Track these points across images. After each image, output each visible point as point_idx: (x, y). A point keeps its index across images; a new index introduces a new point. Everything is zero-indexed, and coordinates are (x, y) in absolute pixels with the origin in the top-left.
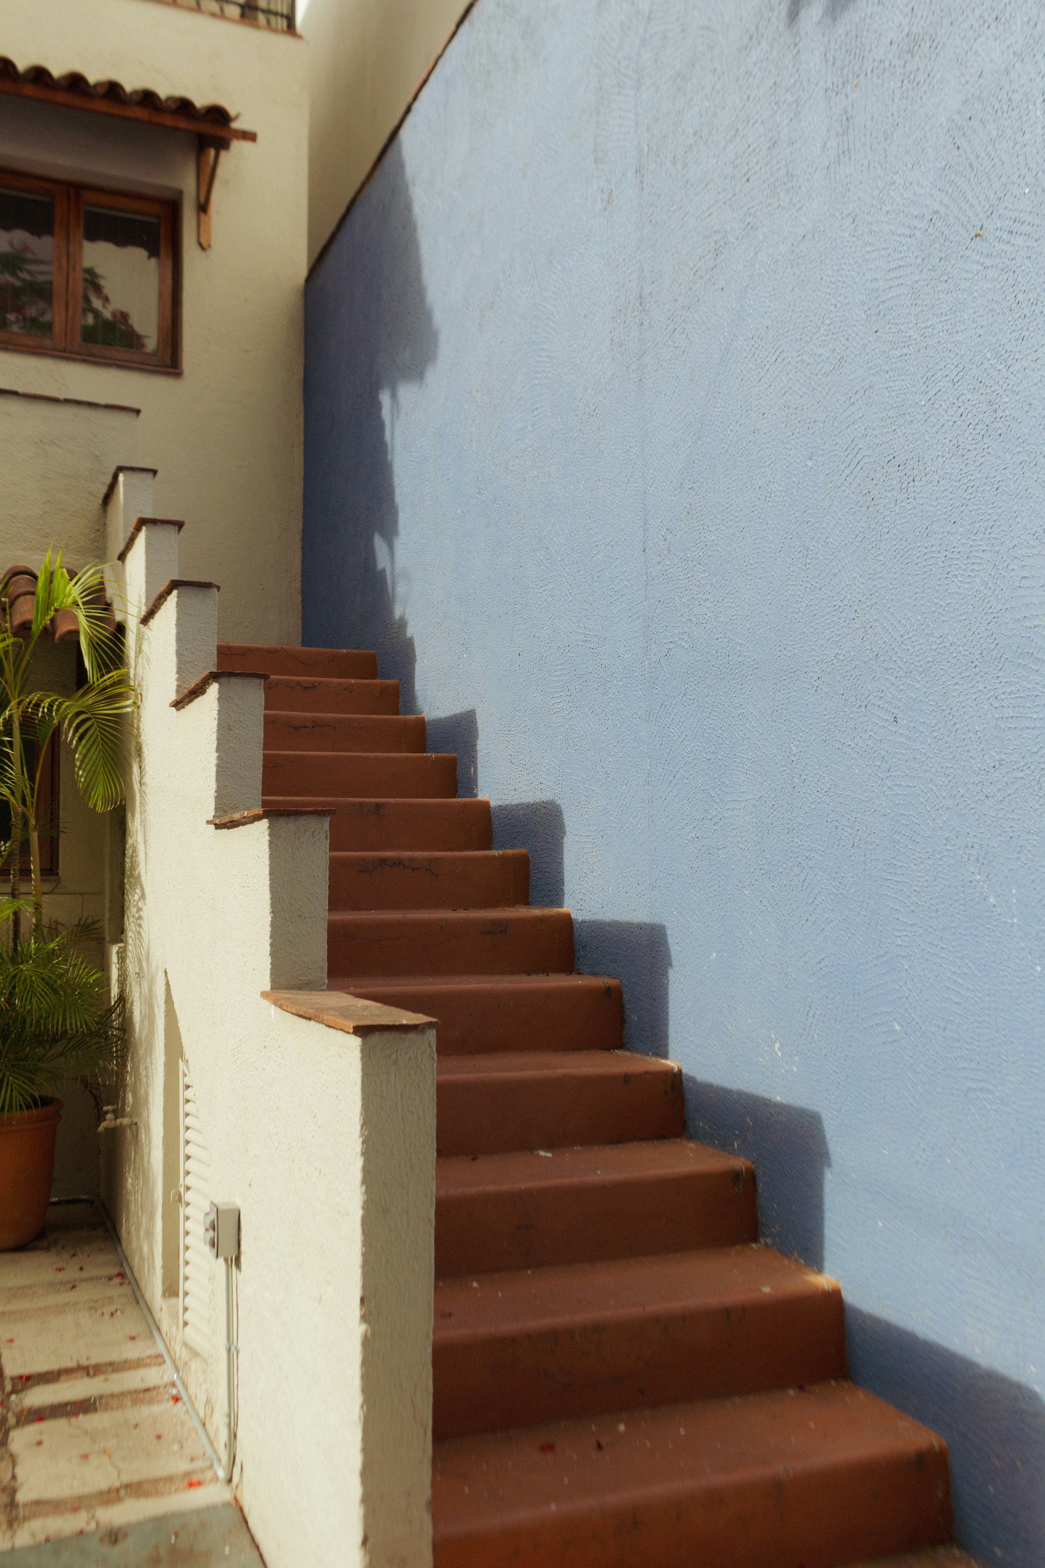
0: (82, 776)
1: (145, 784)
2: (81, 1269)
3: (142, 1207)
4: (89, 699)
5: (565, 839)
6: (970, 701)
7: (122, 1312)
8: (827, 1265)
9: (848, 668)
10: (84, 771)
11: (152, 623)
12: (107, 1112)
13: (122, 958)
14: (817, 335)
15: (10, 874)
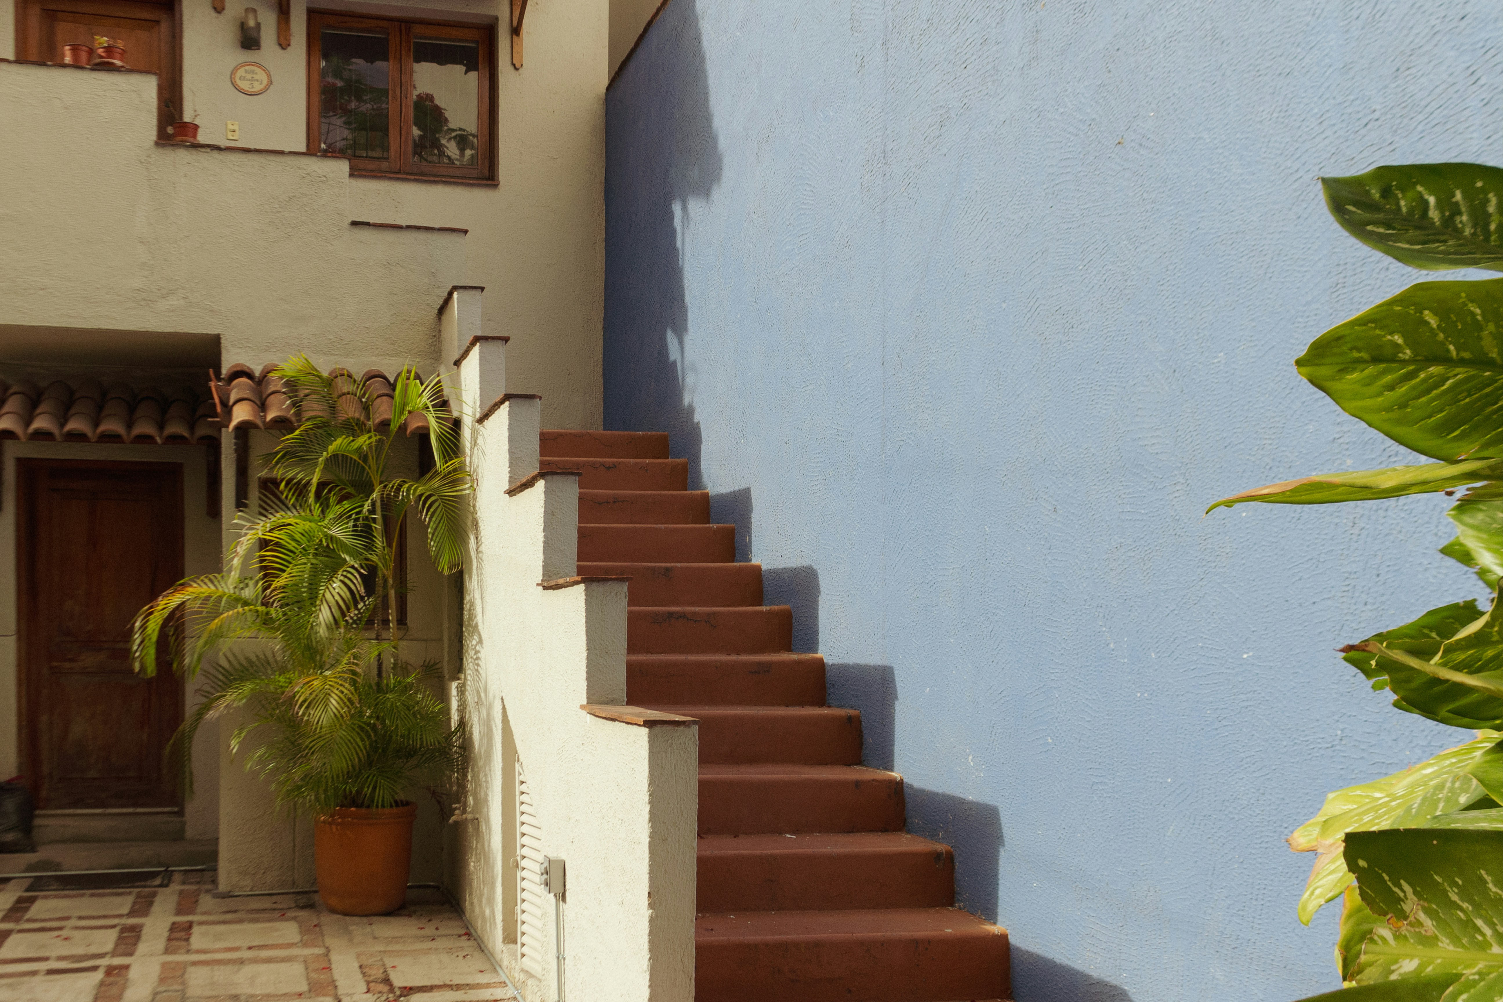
0: (433, 546)
1: (481, 552)
2: (437, 929)
3: (483, 881)
4: (436, 483)
5: (820, 597)
6: (1104, 498)
7: (472, 956)
8: (1000, 918)
9: (1025, 469)
10: (435, 542)
11: (486, 423)
12: (456, 809)
13: (462, 691)
14: (1011, 204)
15: (374, 623)
